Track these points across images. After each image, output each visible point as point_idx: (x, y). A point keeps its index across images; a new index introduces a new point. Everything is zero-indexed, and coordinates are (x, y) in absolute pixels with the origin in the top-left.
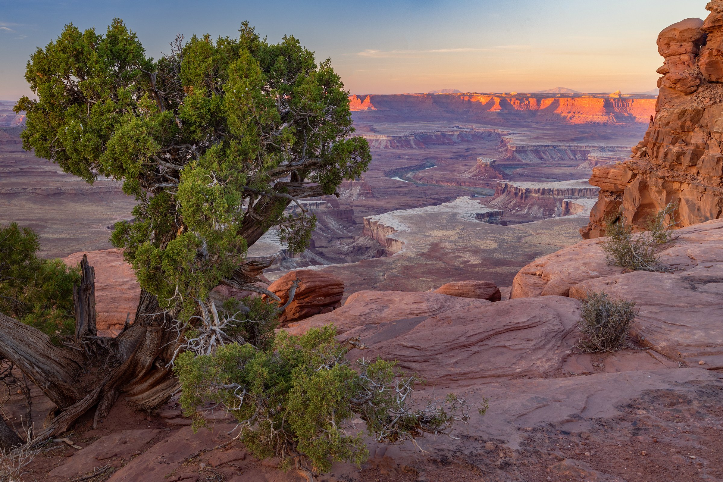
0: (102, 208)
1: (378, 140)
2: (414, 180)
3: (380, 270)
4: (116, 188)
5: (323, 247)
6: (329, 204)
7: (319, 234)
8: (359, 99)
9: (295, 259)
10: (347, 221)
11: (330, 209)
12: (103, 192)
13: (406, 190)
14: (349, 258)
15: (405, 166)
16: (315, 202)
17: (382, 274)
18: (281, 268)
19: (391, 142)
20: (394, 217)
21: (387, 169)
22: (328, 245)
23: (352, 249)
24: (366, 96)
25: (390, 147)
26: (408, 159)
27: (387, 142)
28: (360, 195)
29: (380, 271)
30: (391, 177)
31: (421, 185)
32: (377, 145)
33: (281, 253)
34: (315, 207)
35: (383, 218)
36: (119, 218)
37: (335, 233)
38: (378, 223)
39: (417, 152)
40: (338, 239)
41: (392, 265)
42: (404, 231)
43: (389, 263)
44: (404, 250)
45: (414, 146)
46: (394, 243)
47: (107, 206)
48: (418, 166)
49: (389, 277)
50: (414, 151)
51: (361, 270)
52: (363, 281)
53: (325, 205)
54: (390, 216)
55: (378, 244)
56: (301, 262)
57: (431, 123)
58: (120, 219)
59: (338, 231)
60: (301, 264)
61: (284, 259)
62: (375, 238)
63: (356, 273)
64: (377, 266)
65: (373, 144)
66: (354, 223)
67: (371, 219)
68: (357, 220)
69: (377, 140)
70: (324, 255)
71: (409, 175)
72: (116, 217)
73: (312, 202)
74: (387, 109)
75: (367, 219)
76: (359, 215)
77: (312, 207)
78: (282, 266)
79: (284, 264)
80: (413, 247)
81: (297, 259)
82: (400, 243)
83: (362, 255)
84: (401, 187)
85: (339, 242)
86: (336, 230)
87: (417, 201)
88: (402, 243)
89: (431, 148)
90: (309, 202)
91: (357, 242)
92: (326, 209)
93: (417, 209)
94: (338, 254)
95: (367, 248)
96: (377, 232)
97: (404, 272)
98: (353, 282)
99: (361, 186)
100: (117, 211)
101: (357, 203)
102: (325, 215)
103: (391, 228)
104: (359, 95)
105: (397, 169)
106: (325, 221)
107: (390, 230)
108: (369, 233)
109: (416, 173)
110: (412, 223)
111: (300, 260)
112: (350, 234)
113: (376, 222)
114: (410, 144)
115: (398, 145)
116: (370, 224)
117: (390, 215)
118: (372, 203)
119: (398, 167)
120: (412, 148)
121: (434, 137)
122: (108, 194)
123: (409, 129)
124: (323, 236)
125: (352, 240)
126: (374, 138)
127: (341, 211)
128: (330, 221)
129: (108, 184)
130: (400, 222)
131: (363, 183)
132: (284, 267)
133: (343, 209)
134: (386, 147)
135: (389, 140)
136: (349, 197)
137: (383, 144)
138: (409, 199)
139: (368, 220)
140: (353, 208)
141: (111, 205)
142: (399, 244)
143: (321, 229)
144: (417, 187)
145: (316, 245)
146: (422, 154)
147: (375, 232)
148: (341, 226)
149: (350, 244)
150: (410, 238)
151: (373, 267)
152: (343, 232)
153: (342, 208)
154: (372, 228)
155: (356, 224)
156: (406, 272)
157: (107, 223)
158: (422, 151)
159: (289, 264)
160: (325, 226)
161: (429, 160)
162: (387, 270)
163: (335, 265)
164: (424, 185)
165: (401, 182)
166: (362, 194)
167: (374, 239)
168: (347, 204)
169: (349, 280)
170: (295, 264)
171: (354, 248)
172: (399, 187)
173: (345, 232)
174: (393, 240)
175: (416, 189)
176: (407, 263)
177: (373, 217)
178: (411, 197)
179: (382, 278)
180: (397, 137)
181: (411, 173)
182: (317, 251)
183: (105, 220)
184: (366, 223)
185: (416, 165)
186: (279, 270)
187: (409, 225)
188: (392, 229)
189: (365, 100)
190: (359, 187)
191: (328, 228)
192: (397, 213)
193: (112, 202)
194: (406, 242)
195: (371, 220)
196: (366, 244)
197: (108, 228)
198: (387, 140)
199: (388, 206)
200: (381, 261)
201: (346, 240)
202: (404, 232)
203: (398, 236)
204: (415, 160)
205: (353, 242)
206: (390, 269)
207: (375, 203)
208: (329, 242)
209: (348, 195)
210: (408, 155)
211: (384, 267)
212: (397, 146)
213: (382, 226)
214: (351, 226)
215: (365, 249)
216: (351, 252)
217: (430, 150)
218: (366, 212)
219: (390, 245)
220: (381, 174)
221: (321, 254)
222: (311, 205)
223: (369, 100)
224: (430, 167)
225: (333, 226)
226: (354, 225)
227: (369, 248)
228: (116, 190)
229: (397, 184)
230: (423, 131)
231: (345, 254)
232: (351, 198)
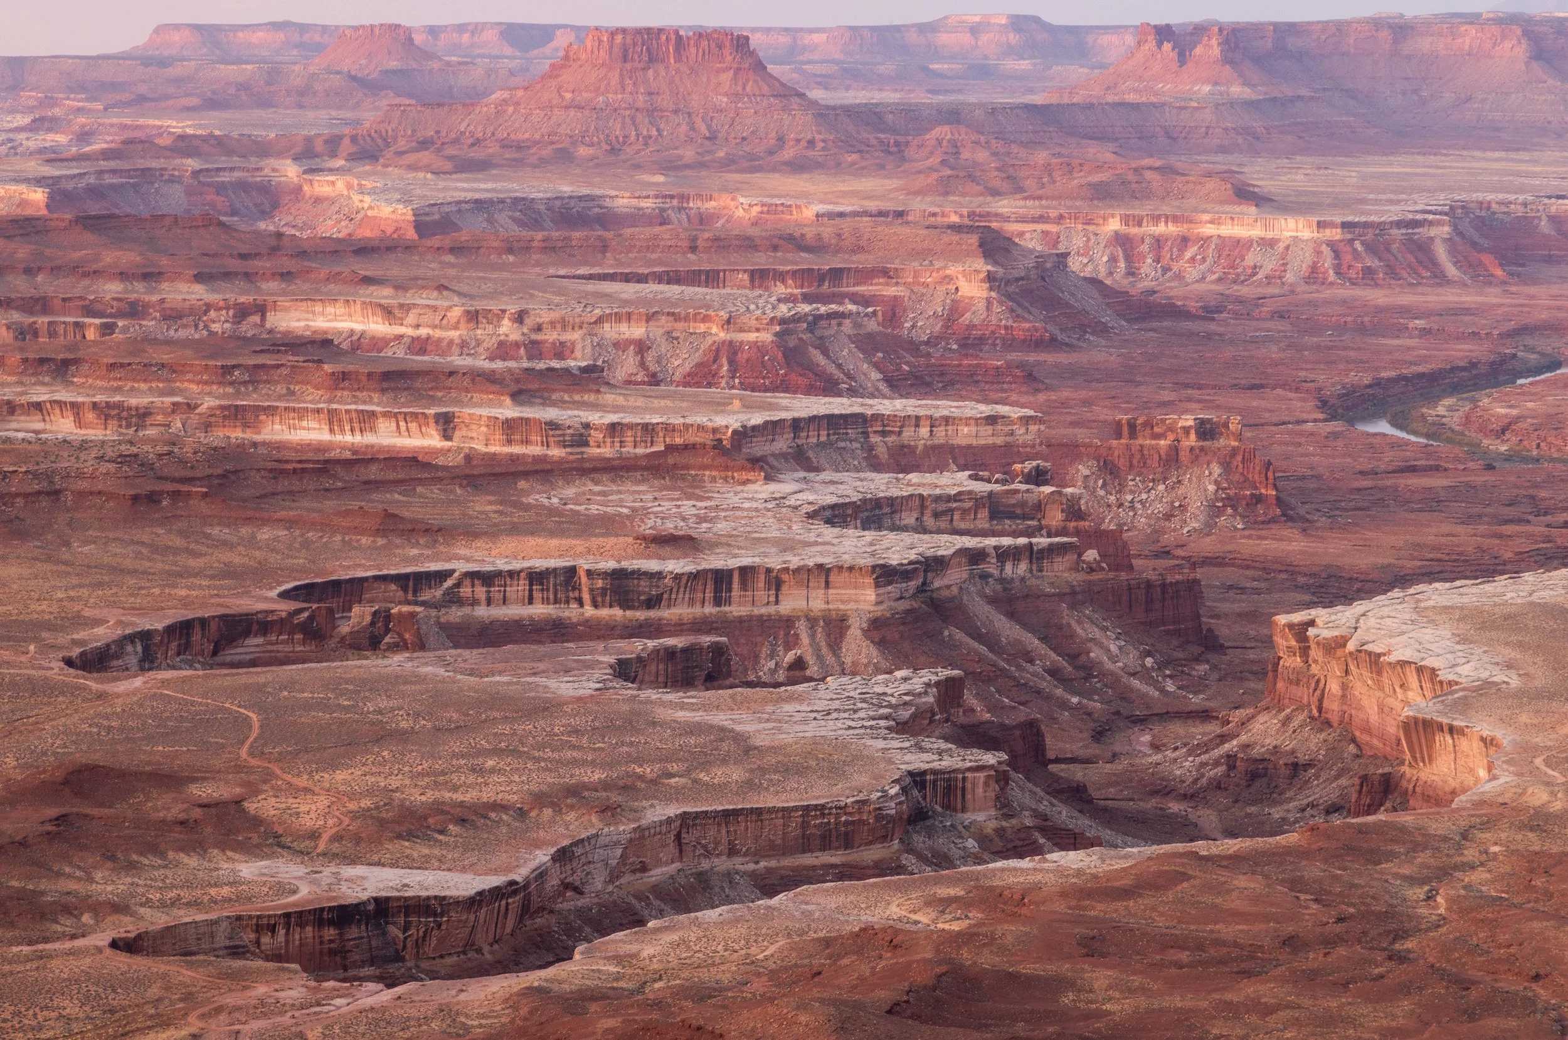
0: (26, 572)
1: (1271, 243)
2: (1472, 434)
3: (1406, 871)
4: (80, 475)
5: (1073, 760)
6: (1091, 555)
7: (1048, 698)
8: (1167, 46)
9: (969, 817)
10: (1177, 633)
11: (1096, 577)
12: (26, 496)
13: (1437, 482)
14: (1207, 817)
15: (1420, 369)
16: (1022, 541)
17: (1420, 892)
18: (908, 860)
19: (1337, 254)
20: (1425, 615)
21: (1331, 381)
22: (1093, 750)
23: (1220, 770)
24: (1200, 30)
25: (1332, 276)
26: (1425, 332)
27: (1318, 253)
28: (1220, 512)
29: (1412, 880)
30: (1351, 421)
31: (1508, 458)
32: (1269, 266)
33: (904, 790)
34: (1023, 567)
35: (1372, 622)
36: (113, 616)
37: (1125, 695)
38: (1351, 646)
39: (1470, 298)
40: (1141, 721)
41: (1459, 848)
42: (1487, 684)
43: (1445, 839)
44: (1506, 778)
45: (1452, 271)
46: (1444, 741)
47: (49, 559)
48: (1483, 369)
49: (1462, 908)
50: (1450, 296)
51: (1313, 871)
52: (1339, 928)
53: (1071, 557)
54: (1405, 612)
55: (1352, 748)
56: (1000, 832)
57: (1525, 156)
58: (119, 623)
59: (1136, 683)
60: (999, 844)
61: (918, 817)
62: (1334, 718)
63: (1296, 885)
64: (1390, 856)
65: (1250, 259)
66: (1211, 644)
67: (1312, 623)
68: (1224, 631)
69: (1269, 243)
70: (1090, 801)
71: (1441, 410)
72: (96, 613)
73: (1006, 541)
74: (1305, 92)
75: (1291, 626)
76: (1225, 607)
77: (1008, 567)
78: (910, 851)
79: (919, 841)
80: (1547, 761)
81: (980, 817)
82: (1476, 745)
83: (1275, 803)
84: (1413, 469)
85: (1146, 738)
86: (1125, 679)
87: (1501, 536)
88: (1488, 743)
89: (1535, 281)
90: (992, 541)
91: (1244, 738)
92: (1080, 577)
93: (1528, 576)
94: (1154, 793)
95: (1296, 768)
96: (1344, 687)
97: (1529, 887)
98: (1290, 929)
99: (1226, 466)
100: (99, 585)
101: (1208, 545)
102: (1073, 606)
103: (1420, 670)
104: (1168, 27)
105: (1378, 383)
106: (1073, 635)
107: (1413, 680)
108: (1303, 693)
109: (1474, 401)
110: (1521, 645)
111: (992, 825)
112: (1196, 700)
113: (1342, 642)
114: (1432, 263)
115: (1371, 262)
116: (1305, 651)
117: (1408, 606)
118: (1283, 546)
119: (1384, 374)
120: (1440, 279)
121: (1545, 226)
122: (44, 503)
123: (1421, 190)
124: (1064, 705)
125: (1214, 728)
126: (1257, 232)
127: (1149, 585)
128: (1096, 633)
129: (46, 455)
130: (1463, 640)
131: (1234, 452)
132: (921, 857)
133: (1151, 575)
134: (1314, 275)
135: (1331, 244)
136: (1168, 517)
137: (1301, 262)
138: (1460, 529)
139: (1300, 631)
140: (1199, 574)
141: (66, 556)
142: (1470, 746)
143: (1054, 672)
144: (1490, 467)
145: (1051, 755)
146: (1493, 307)
147: (1334, 687)
148: (1149, 661)
149: (1206, 747)
150: (1524, 718)
151: (1374, 857)
152: (1162, 691)
153: (1147, 569)
154: (1315, 669)
155: (1220, 648)
156: (1538, 882)
157: (63, 639)
158: (1492, 296)
159: (941, 842)
160: (1072, 658)
161: (1529, 341)
162: (1443, 873)
163: (1180, 847)
164: (1525, 460)
165: (1407, 443)
166: (1232, 502)
167: (1328, 723)
168: (1157, 555)
169: (1266, 918)
170: (971, 843)
171: (1231, 767)
172: (1402, 470)
173: (1170, 687)
174: (1440, 727)
175: (1489, 478)
176: (1533, 842)
177: (1320, 614)
178: (1468, 520)
179: (1423, 911)
180: (1366, 225)
181: (1448, 401)
182: (1056, 778)
183: (50, 627)
184: (1284, 642)
185: (1474, 365)
186: (899, 869)
187: (1509, 653)
188: (1426, 673)
189: (1199, 50)
190: (1217, 470)
191: (1088, 670)
192: (1437, 594)
193: (67, 544)
194: (1505, 736)
195: (1311, 632)
196: (1289, 745)
197: (69, 662)
198: (1317, 243)
199: (1363, 561)
200: (1403, 829)
201: (1177, 728)
202: (1485, 688)
203: (1463, 706)
204: (1461, 337)
205: (1223, 738)
206: (1456, 867)
207: (1295, 546)
208: (1099, 735)
209: (1160, 508)
210: (1426, 314)
211: (1424, 857)
212: (1368, 272)
213: (1374, 662)
214: (1197, 659)
215: (1285, 772)
216: (1218, 785)
217: (1532, 290)
218: (1257, 591)
219: (1424, 754)
220: (1303, 407)
221: (1077, 795)
222: (1004, 555)
223: (1216, 51)
224: (1538, 371)
225: (1113, 659)
226: (1213, 657)
227: (1308, 766)
228: (83, 485)
229: (1389, 455)
230: (1490, 197)
231: (1185, 797)
232: (1175, 523)
